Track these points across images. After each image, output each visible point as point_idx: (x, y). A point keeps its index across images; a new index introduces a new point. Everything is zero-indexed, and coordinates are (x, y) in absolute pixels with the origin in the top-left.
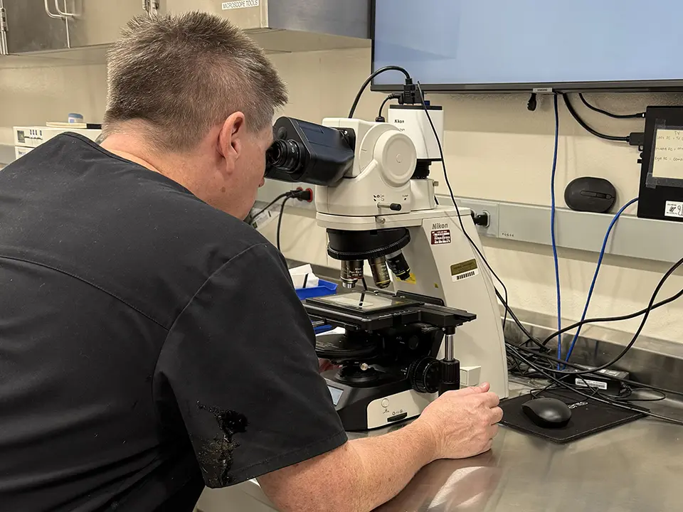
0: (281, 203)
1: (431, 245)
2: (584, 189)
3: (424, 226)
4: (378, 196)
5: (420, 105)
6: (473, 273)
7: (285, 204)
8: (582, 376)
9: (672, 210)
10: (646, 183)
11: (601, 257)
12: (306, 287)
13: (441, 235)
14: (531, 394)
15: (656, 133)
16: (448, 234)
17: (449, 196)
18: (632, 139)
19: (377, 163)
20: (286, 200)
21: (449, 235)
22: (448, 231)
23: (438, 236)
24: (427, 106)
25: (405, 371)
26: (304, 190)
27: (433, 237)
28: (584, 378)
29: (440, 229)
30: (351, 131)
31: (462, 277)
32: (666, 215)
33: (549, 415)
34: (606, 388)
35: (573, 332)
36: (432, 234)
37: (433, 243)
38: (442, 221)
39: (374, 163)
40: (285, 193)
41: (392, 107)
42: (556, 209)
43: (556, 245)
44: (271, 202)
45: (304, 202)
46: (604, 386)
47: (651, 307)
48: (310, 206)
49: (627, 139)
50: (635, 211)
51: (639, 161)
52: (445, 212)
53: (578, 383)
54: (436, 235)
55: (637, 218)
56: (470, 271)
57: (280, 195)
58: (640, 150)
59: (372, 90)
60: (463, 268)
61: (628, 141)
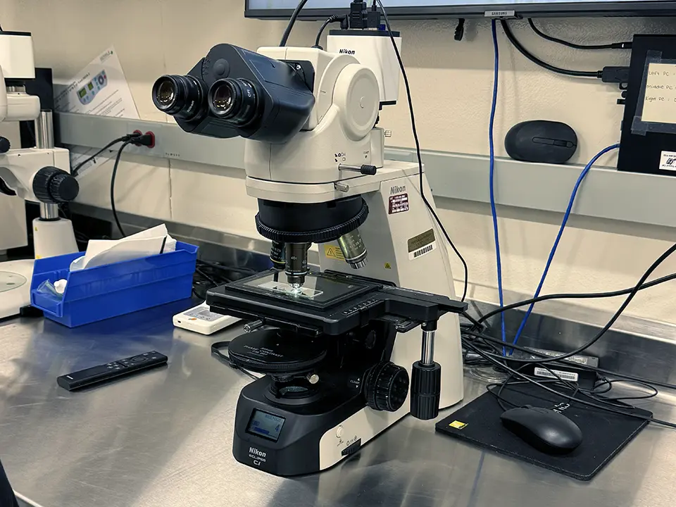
0: (118, 149)
1: (388, 215)
2: (538, 136)
3: (382, 191)
4: (340, 155)
5: (376, 29)
6: (431, 248)
7: (123, 151)
8: (544, 365)
9: (670, 162)
10: (632, 129)
11: (566, 218)
12: (164, 252)
13: (399, 203)
14: (489, 392)
15: (648, 68)
16: (406, 199)
17: (415, 149)
18: (607, 75)
19: (338, 108)
20: (124, 146)
21: (407, 201)
22: (406, 195)
23: (396, 203)
24: (382, 32)
25: (357, 382)
26: (144, 134)
27: (391, 204)
28: (549, 367)
29: (398, 194)
30: (307, 64)
31: (419, 253)
32: (661, 167)
33: (551, 435)
34: (576, 380)
35: (525, 308)
36: (390, 201)
37: (390, 212)
38: (399, 183)
39: (334, 110)
40: (120, 137)
41: (333, 33)
42: (495, 159)
43: (495, 202)
44: (103, 147)
45: (144, 147)
46: (575, 377)
47: (640, 286)
48: (152, 151)
49: (598, 74)
50: (615, 162)
51: (620, 102)
52: (403, 171)
53: (538, 373)
54: (394, 201)
55: (616, 171)
56: (428, 245)
57: (116, 139)
58: (621, 88)
59: (246, 16)
60: (421, 242)
61: (599, 76)
